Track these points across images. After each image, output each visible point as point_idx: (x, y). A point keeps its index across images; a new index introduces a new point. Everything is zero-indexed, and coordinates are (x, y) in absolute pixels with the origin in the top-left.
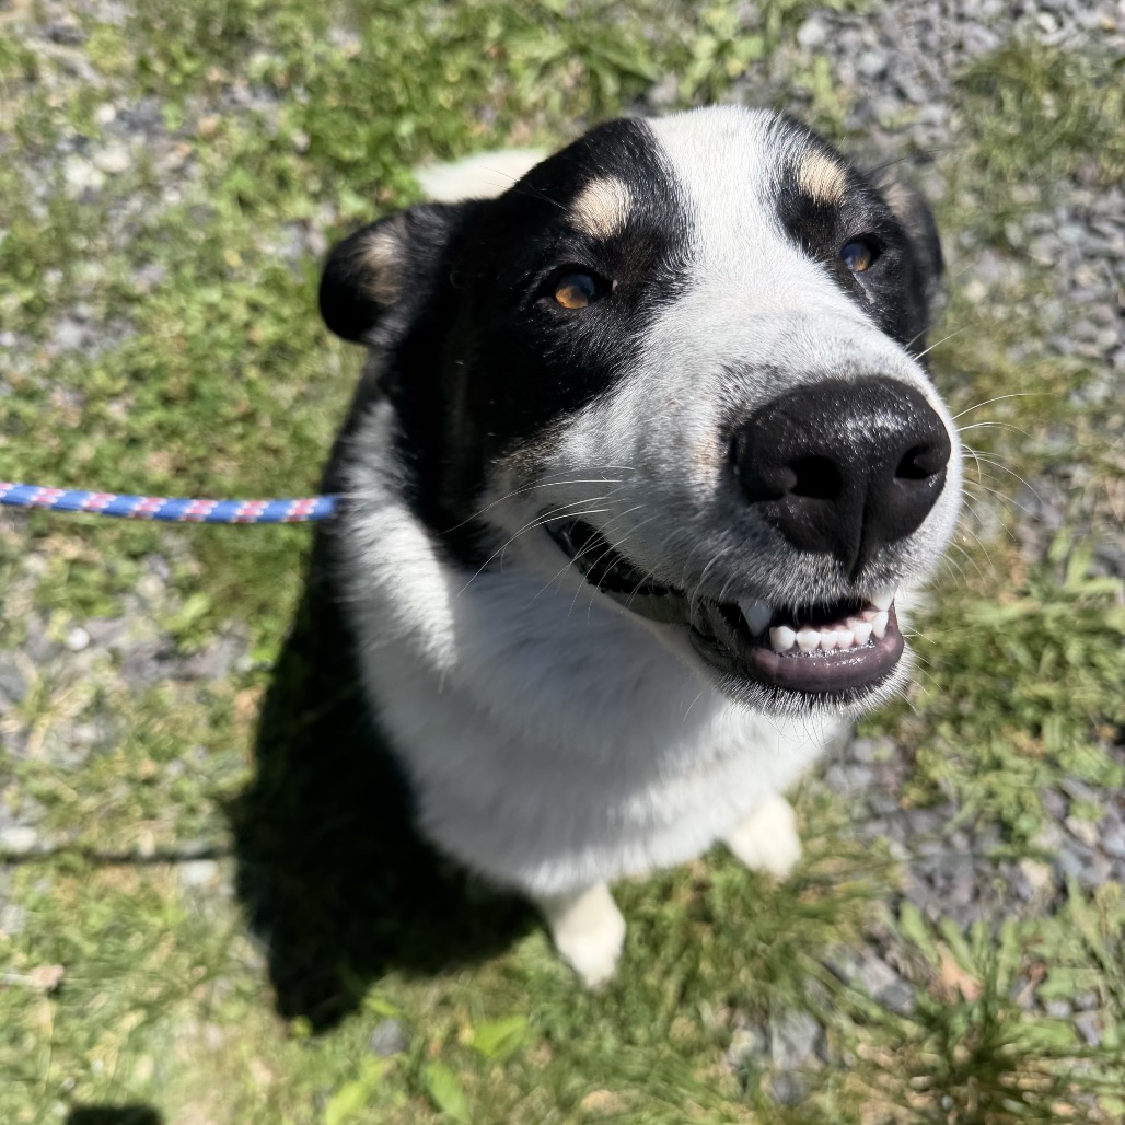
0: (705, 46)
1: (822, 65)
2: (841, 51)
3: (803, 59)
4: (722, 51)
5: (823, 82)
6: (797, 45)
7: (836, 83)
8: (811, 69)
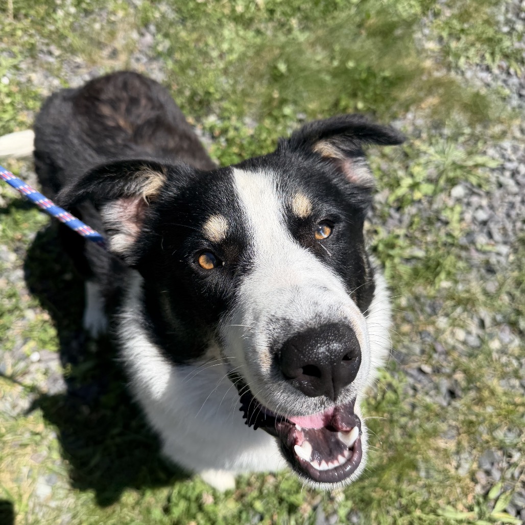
0: (407, 182)
1: (458, 209)
2: (469, 204)
3: (450, 203)
4: (414, 186)
5: (456, 217)
6: (450, 195)
7: (462, 220)
8: (452, 209)
